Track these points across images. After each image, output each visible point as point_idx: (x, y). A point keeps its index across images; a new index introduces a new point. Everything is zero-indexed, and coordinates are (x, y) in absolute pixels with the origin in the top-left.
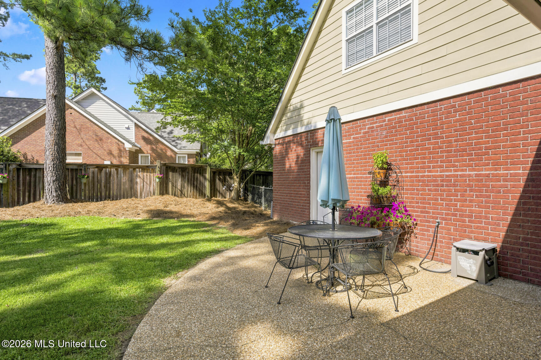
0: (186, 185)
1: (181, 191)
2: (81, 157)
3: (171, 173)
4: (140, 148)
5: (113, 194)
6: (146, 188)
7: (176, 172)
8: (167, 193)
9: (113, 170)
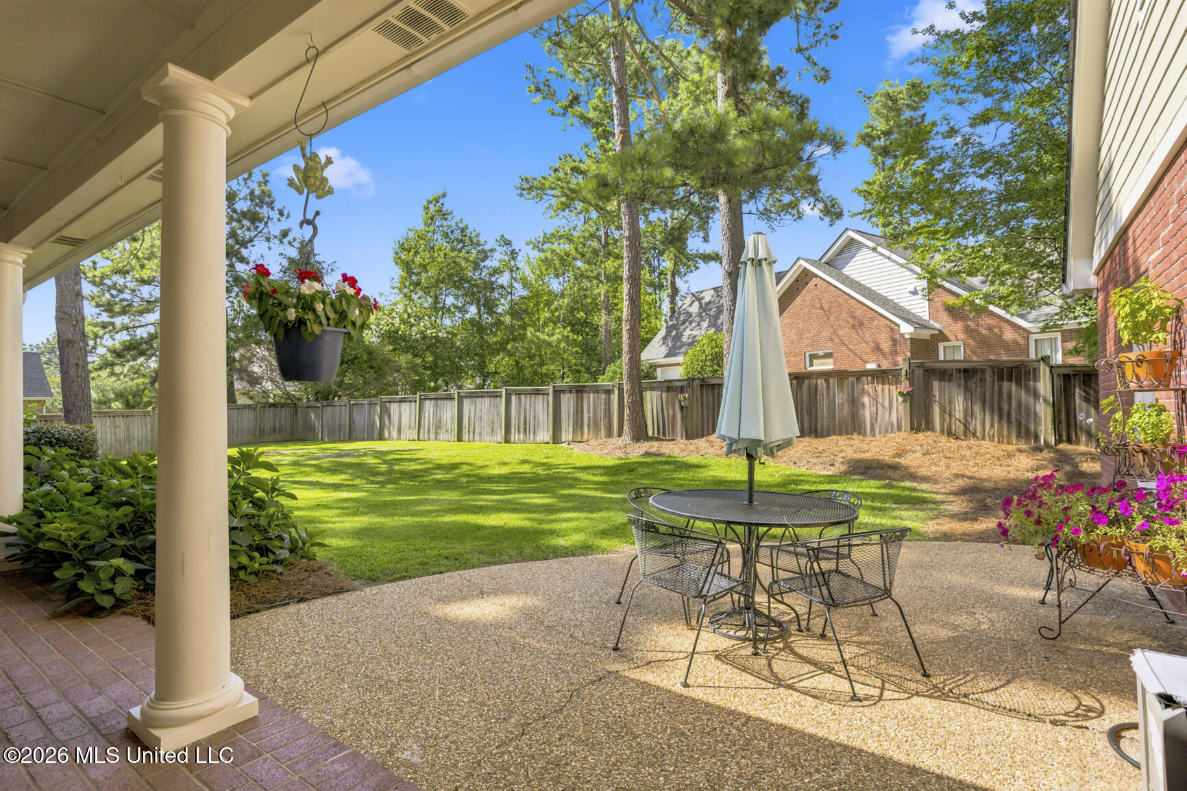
0: (977, 409)
1: (965, 426)
2: (831, 360)
3: (936, 385)
4: (940, 331)
5: (822, 425)
6: (883, 416)
7: (950, 380)
8: (929, 427)
9: (821, 382)
